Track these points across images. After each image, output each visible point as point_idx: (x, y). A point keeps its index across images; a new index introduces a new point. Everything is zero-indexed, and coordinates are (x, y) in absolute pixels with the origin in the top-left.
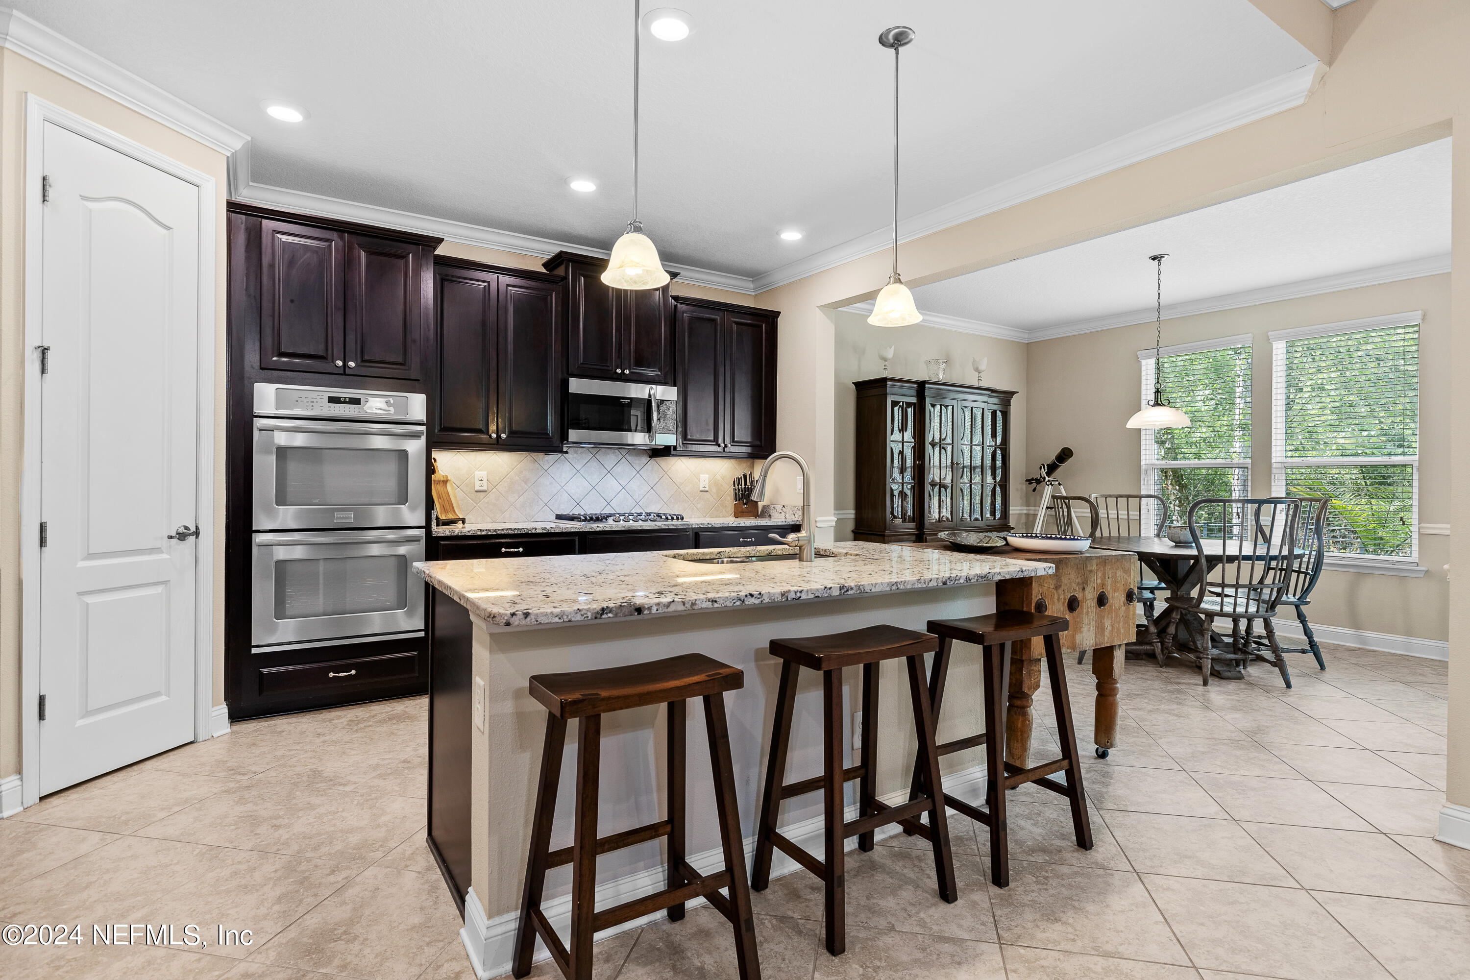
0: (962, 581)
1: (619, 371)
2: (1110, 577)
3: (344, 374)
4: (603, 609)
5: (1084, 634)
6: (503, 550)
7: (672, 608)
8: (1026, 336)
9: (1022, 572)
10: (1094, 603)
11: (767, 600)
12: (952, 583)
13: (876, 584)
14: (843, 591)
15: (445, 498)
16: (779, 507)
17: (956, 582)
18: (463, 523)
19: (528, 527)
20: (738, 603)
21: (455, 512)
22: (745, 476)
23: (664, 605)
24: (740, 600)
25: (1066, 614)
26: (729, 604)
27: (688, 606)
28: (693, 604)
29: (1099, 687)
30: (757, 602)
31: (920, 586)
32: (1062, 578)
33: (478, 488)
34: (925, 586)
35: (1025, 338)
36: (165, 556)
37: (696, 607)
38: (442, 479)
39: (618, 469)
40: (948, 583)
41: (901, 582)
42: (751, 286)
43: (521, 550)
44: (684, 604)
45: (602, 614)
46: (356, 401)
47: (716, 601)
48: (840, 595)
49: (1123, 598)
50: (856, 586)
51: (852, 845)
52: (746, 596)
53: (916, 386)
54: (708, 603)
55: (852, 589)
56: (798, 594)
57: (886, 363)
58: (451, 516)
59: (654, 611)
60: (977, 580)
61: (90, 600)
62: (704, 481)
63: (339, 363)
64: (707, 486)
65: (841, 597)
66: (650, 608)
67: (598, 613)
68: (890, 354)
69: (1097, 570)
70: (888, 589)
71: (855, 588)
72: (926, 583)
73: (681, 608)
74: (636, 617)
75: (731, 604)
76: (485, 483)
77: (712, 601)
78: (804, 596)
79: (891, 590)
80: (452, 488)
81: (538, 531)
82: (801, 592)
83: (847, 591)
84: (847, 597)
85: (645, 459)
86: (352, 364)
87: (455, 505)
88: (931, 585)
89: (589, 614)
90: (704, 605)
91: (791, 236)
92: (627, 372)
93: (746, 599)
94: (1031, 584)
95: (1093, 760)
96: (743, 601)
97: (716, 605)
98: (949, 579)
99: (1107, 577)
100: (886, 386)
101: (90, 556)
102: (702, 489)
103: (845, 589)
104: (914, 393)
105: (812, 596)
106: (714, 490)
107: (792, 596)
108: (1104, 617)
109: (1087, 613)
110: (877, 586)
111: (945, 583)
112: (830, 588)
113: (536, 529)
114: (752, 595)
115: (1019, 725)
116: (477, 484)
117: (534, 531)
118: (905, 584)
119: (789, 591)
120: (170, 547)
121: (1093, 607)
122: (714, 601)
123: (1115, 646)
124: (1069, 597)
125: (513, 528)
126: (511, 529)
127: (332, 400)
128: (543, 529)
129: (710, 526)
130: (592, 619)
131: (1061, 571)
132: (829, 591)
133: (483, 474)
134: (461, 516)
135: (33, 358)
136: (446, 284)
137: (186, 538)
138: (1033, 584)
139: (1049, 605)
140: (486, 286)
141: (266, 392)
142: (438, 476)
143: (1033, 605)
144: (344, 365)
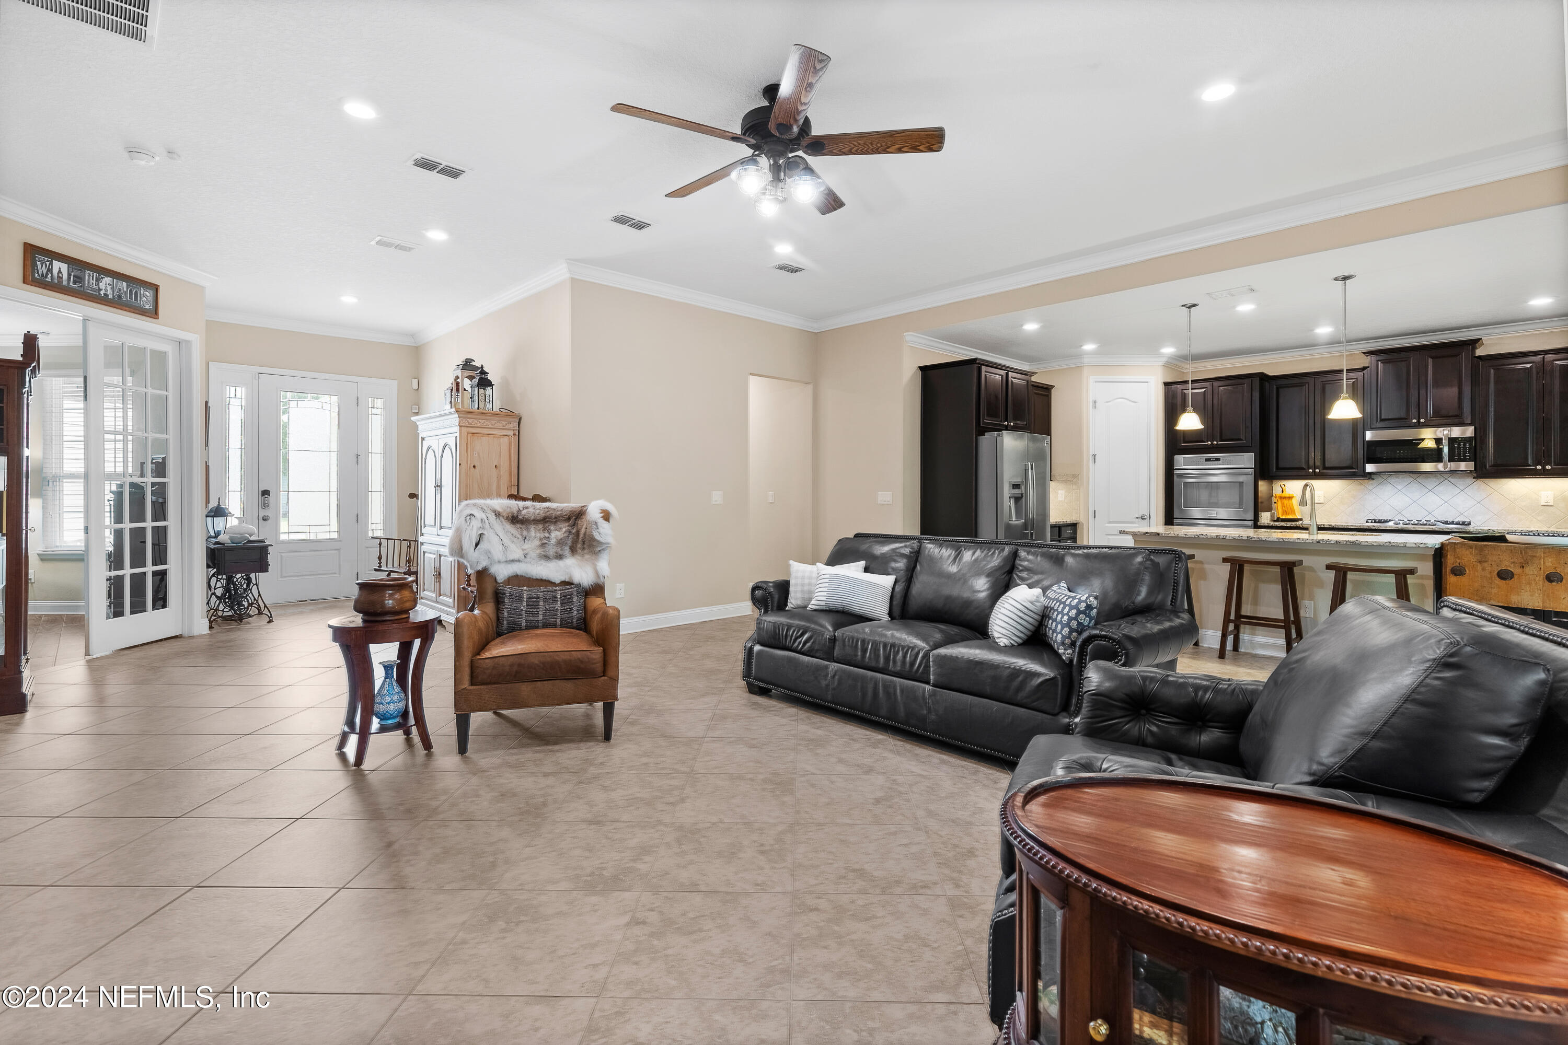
1: (1414, 421)
3: (1213, 448)
5: (1524, 597)
10: (1541, 579)
15: (1288, 507)
18: (1302, 521)
21: (1295, 515)
25: (1495, 580)
32: (1489, 557)
38: (1288, 496)
46: (1218, 460)
58: (1291, 517)
62: (1546, 496)
63: (1210, 442)
64: (1551, 501)
69: (1544, 558)
76: (1322, 498)
80: (1297, 501)
81: (1325, 526)
86: (1215, 442)
87: (1296, 510)
92: (1423, 420)
101: (1110, 522)
106: (1562, 505)
109: (1527, 584)
116: (1317, 498)
120: (1138, 522)
121: (1539, 580)
124: (1499, 570)
127: (1207, 460)
131: (1487, 552)
134: (1299, 517)
135: (1091, 458)
136: (1281, 390)
137: (1145, 519)
138: (1449, 556)
139: (1469, 571)
140: (1307, 385)
141: (1180, 460)
142: (1285, 494)
143: (1448, 569)
144: (1212, 444)
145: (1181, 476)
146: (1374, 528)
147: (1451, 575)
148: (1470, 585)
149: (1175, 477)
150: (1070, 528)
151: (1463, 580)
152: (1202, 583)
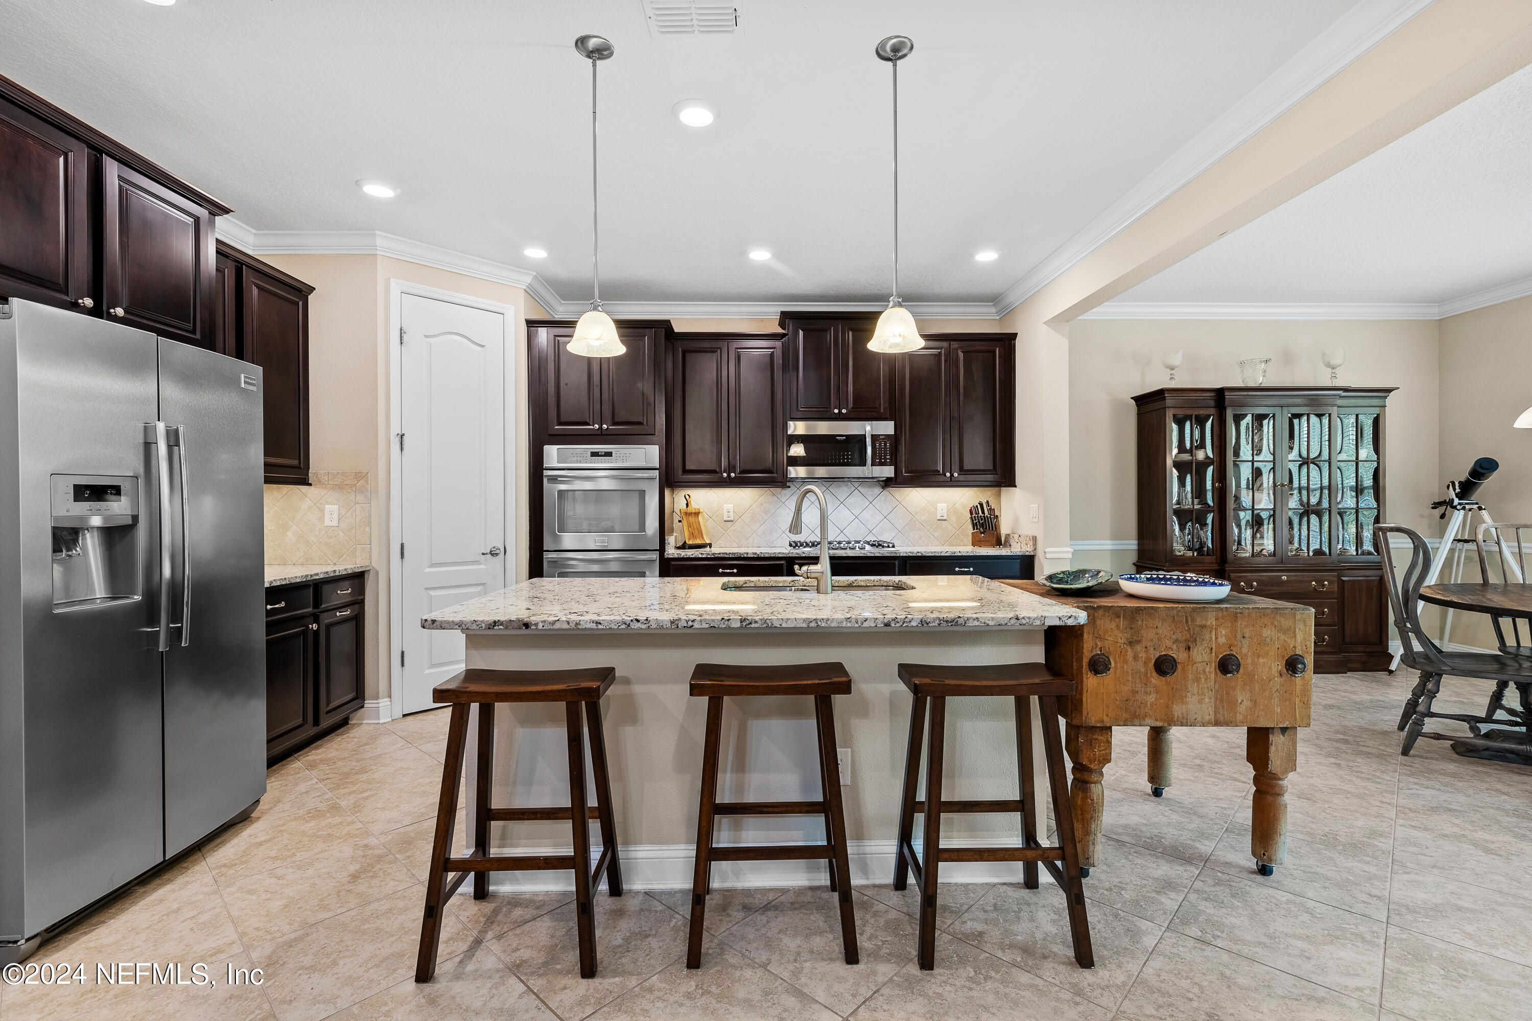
0: (914, 624)
1: (836, 411)
2: (1247, 635)
3: (602, 435)
4: (495, 622)
5: (1190, 706)
6: (721, 570)
7: (557, 626)
8: (1436, 310)
9: (1017, 619)
10: (1211, 668)
11: (654, 626)
12: (898, 625)
13: (788, 619)
14: (744, 624)
15: (695, 527)
16: (1016, 536)
17: (905, 625)
18: (710, 547)
19: (741, 552)
20: (623, 626)
21: (703, 538)
22: (981, 505)
23: (550, 623)
24: (626, 624)
25: (1152, 676)
26: (613, 626)
27: (573, 625)
28: (577, 624)
29: (1256, 780)
30: (644, 627)
31: (849, 625)
32: (1143, 632)
33: (726, 519)
34: (856, 625)
35: (1435, 313)
36: (483, 567)
37: (579, 627)
38: (694, 511)
39: (851, 500)
40: (893, 625)
41: (823, 619)
42: (994, 310)
43: (735, 571)
44: (568, 623)
45: (494, 626)
46: (609, 454)
47: (600, 623)
48: (741, 627)
49: (1278, 666)
50: (761, 620)
51: (823, 882)
52: (632, 621)
53: (1212, 394)
54: (592, 624)
55: (756, 622)
56: (690, 623)
57: (1173, 372)
58: (698, 541)
59: (540, 625)
60: (939, 624)
61: (433, 593)
62: (942, 509)
63: (597, 426)
64: (945, 515)
65: (742, 631)
66: (536, 624)
67: (490, 624)
68: (1176, 360)
69: (1218, 626)
70: (804, 625)
71: (760, 622)
72: (859, 623)
73: (566, 626)
74: (524, 631)
75: (616, 627)
76: (731, 513)
77: (597, 623)
78: (696, 625)
79: (808, 626)
80: (704, 518)
81: (749, 556)
82: (693, 621)
83: (751, 623)
84: (751, 631)
85: (877, 490)
86: (605, 426)
87: (704, 532)
88: (865, 624)
89: (483, 625)
90: (588, 626)
91: (986, 256)
92: (844, 411)
93: (631, 623)
94: (1082, 635)
95: (1246, 873)
96: (629, 625)
97: (600, 627)
98: (894, 620)
99: (1239, 636)
100: (1164, 399)
101: (433, 565)
102: (939, 518)
103: (748, 622)
104: (1212, 403)
105: (707, 626)
106: (953, 519)
107: (682, 624)
108: (1234, 689)
109: (1197, 680)
110: (789, 621)
111: (887, 625)
112: (729, 620)
113: (747, 554)
114: (638, 621)
115: (1079, 802)
116: (725, 514)
117: (745, 556)
118: (829, 622)
119: (680, 619)
120: (486, 560)
121: (1210, 672)
122: (598, 623)
123: (1273, 728)
124: (1157, 656)
125: (728, 552)
126: (726, 553)
127: (594, 454)
128: (754, 554)
129: (920, 555)
130: (485, 629)
131: (1140, 623)
132: (727, 623)
133: (730, 507)
134: (708, 542)
135: (395, 442)
136: (687, 355)
137: (497, 554)
138: (1085, 636)
139: (1116, 663)
140: (719, 351)
141: (552, 453)
142: (690, 510)
143: (1085, 661)
144: (601, 428)
145: (554, 479)
146: (804, 555)
147: (1089, 674)
148: (1116, 692)
149: (545, 480)
150: (347, 583)
151: (1108, 679)
152: (628, 731)
